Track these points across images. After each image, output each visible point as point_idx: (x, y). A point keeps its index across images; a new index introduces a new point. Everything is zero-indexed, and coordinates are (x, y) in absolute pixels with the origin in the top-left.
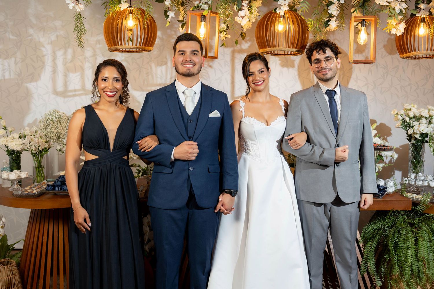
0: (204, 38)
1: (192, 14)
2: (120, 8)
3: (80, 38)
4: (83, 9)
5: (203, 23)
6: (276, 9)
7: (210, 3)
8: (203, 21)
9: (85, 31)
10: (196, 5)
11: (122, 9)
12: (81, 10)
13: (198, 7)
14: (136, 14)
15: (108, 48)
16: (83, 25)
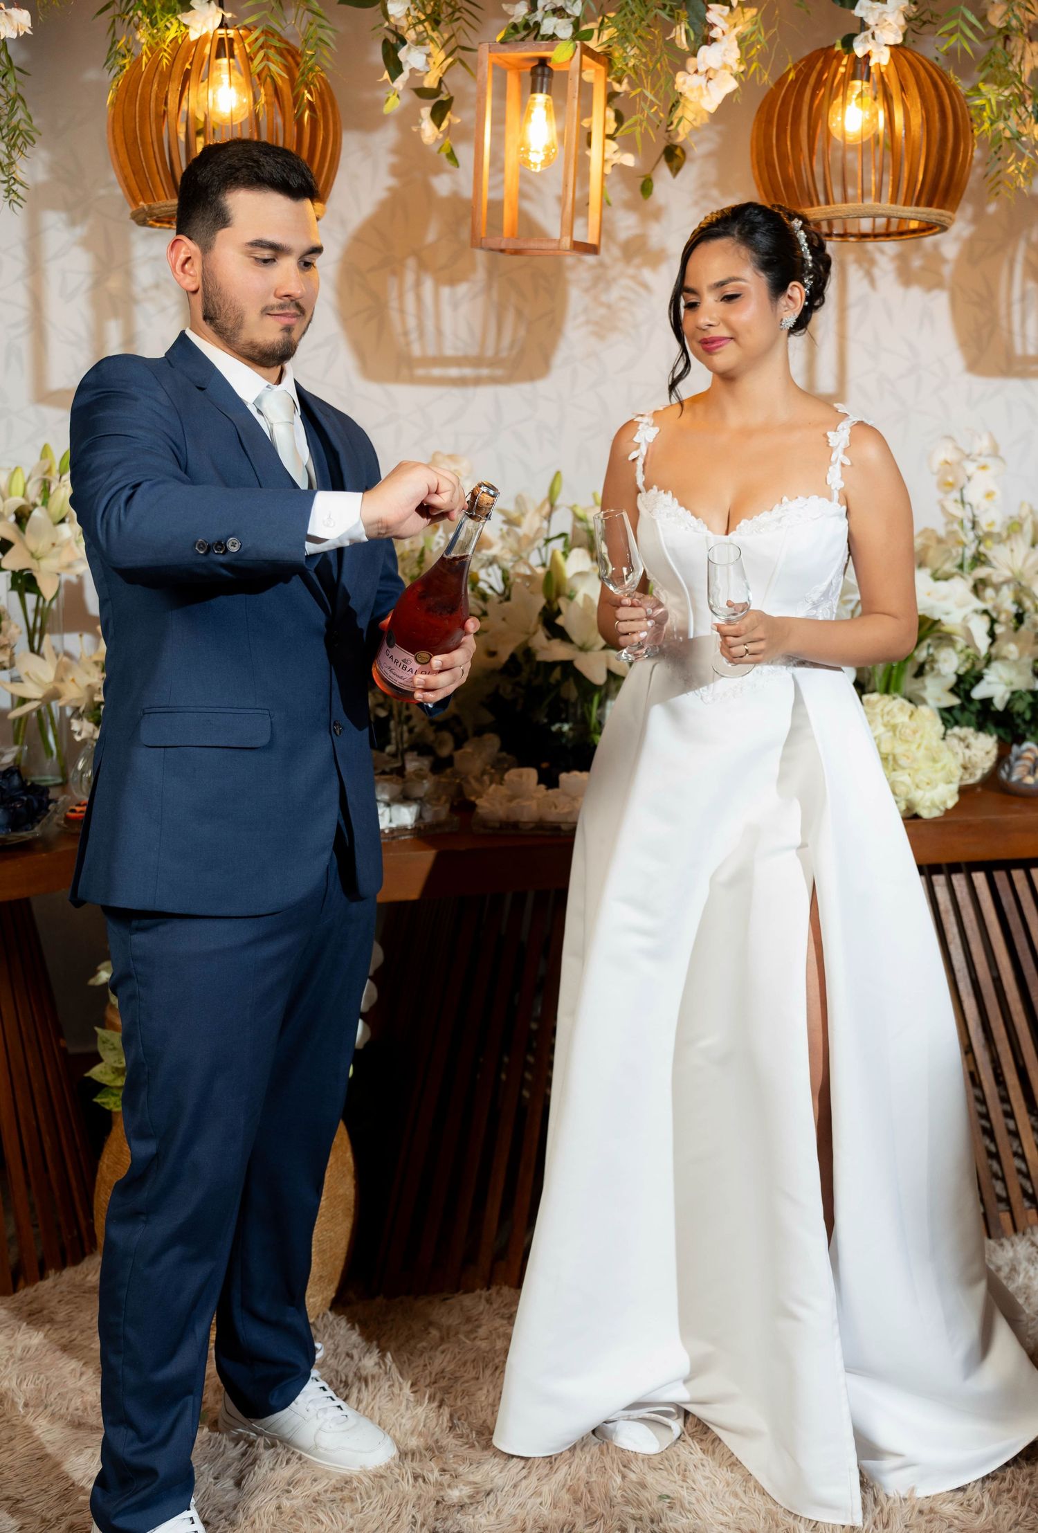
0: (544, 163)
1: (494, 58)
2: (187, 27)
3: (12, 164)
4: (29, 32)
5: (540, 98)
6: (848, 42)
7: (576, 10)
8: (541, 92)
9: (33, 134)
10: (518, 20)
11: (194, 36)
12: (21, 34)
13: (526, 26)
14: (261, 54)
15: (129, 210)
16: (19, 103)
